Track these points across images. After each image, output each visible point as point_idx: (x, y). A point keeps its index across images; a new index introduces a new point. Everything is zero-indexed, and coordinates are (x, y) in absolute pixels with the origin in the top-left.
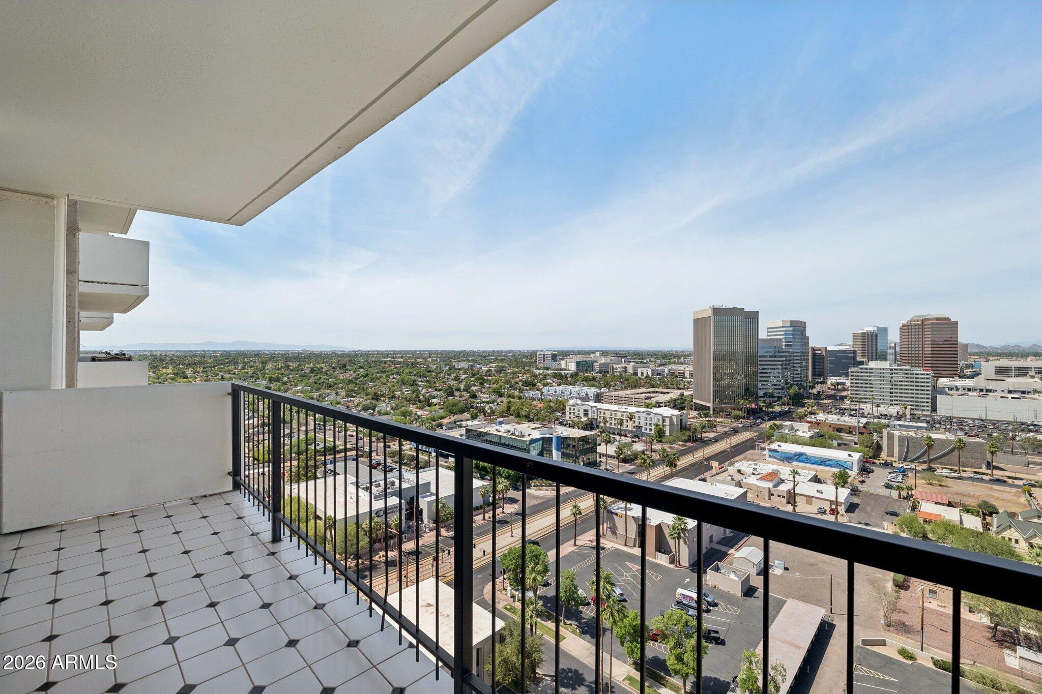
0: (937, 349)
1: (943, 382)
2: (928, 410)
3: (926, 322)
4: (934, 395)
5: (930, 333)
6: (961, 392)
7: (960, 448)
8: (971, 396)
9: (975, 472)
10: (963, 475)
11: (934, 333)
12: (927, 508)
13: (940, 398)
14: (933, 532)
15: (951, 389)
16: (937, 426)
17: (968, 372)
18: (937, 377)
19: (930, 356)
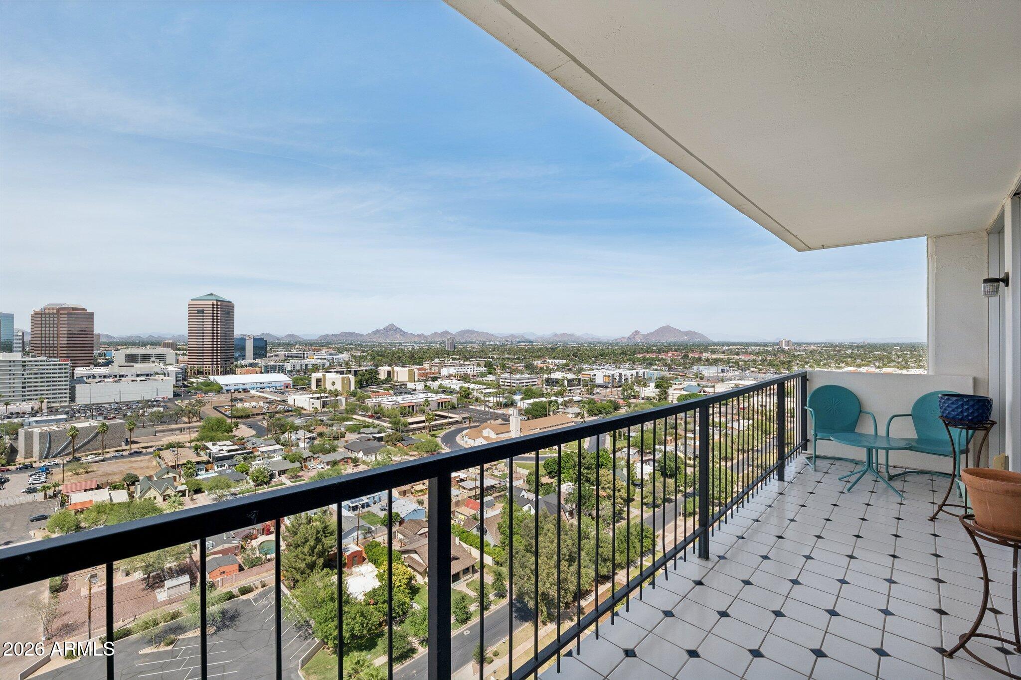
0: (73, 339)
1: (80, 371)
2: (66, 401)
3: (62, 312)
4: (72, 385)
5: (66, 322)
6: (97, 380)
7: (103, 432)
8: (108, 382)
9: (117, 451)
10: (107, 456)
11: (70, 322)
12: (78, 498)
13: (78, 387)
14: (86, 519)
15: (89, 377)
16: (77, 415)
17: (101, 360)
18: (73, 367)
19: (66, 345)
